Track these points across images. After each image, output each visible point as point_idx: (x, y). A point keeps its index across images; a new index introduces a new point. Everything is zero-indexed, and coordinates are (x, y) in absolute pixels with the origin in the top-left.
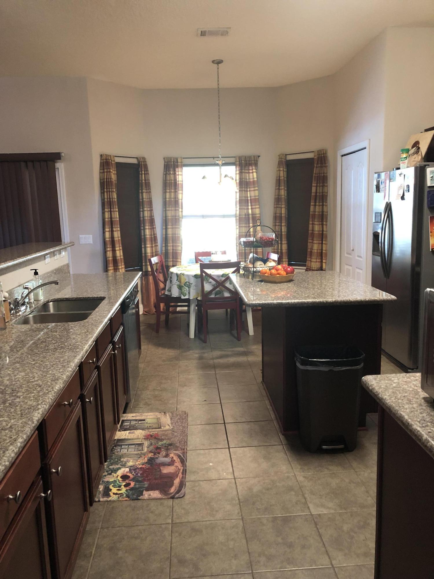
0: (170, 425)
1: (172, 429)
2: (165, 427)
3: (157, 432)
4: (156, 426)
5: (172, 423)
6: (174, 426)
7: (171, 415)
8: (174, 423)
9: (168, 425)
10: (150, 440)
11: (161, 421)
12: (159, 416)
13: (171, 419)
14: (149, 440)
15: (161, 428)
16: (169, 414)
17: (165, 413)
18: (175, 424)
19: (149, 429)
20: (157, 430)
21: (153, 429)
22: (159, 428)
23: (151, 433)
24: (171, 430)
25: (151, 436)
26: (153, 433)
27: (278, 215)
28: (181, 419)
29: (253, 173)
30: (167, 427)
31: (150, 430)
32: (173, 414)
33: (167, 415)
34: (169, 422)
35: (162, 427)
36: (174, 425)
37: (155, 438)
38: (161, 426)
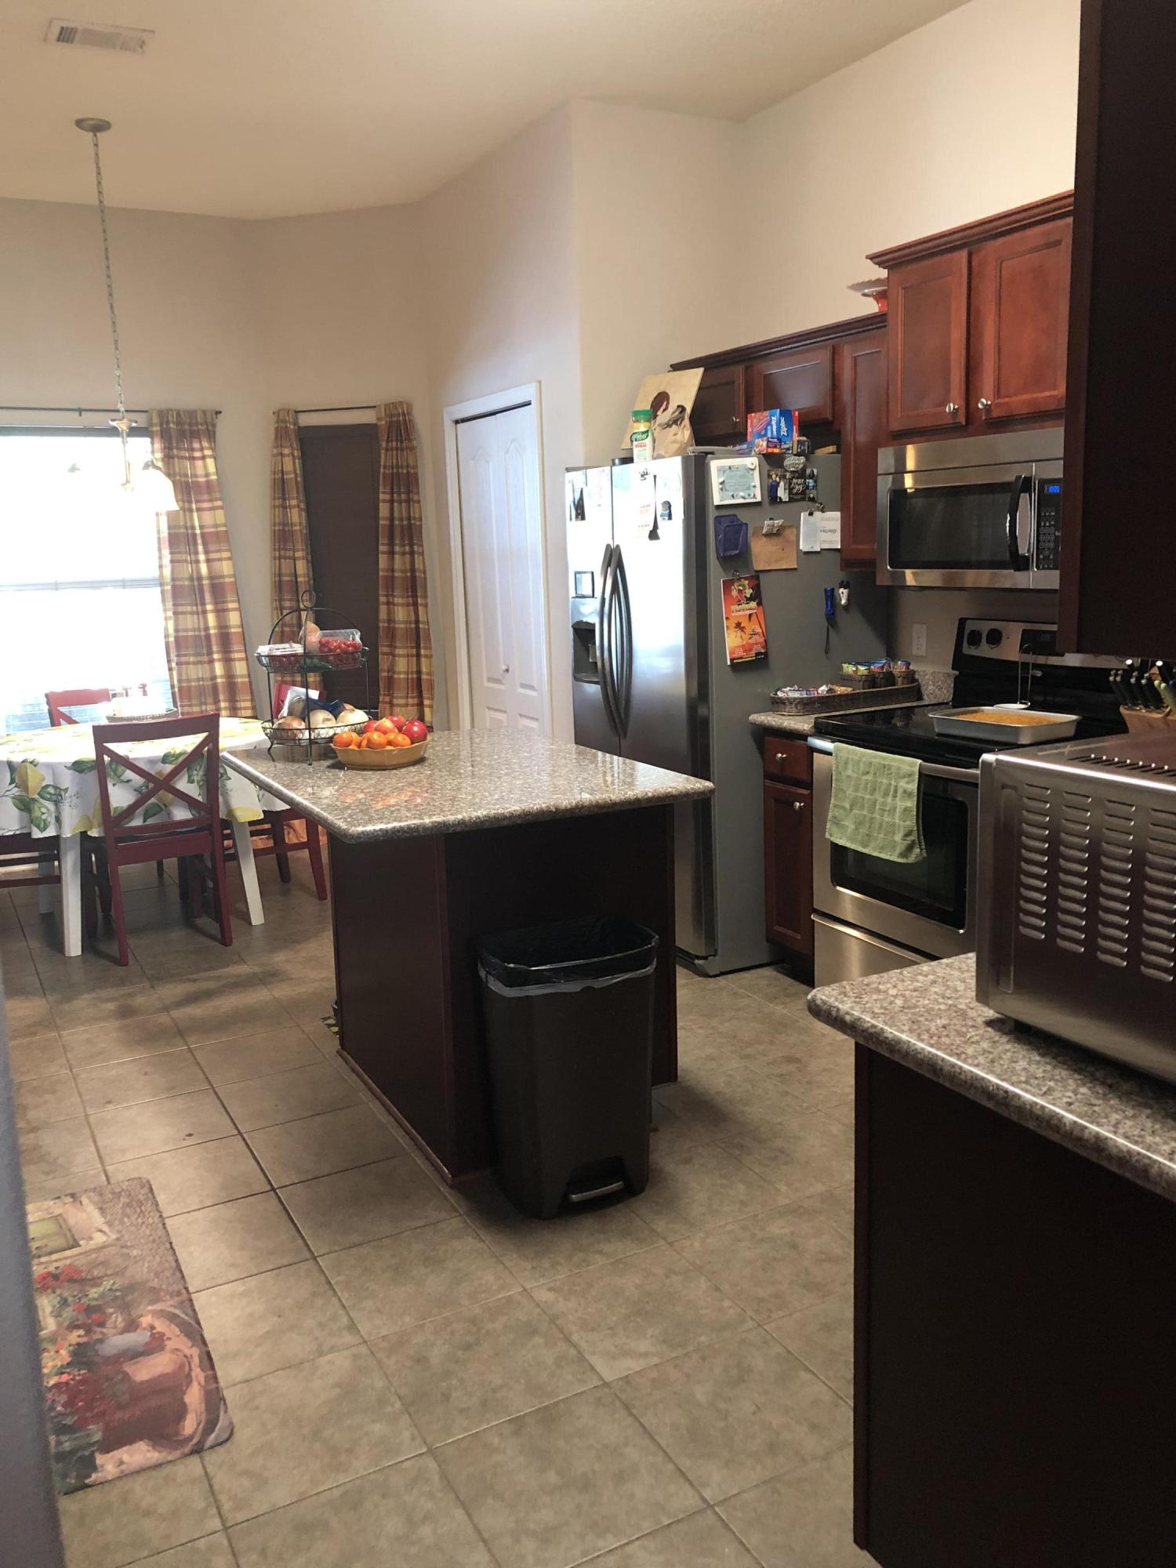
0: (106, 1228)
1: (118, 1239)
2: (91, 1238)
3: (68, 1262)
4: (60, 1242)
5: (110, 1224)
6: (119, 1232)
7: (96, 1198)
8: (117, 1222)
9: (101, 1231)
10: (54, 1292)
11: (72, 1221)
12: (57, 1211)
13: (102, 1210)
14: (49, 1291)
15: (80, 1246)
16: (89, 1197)
17: (73, 1195)
18: (122, 1223)
19: (39, 1257)
20: (68, 1253)
21: (51, 1253)
22: (72, 1247)
23: (51, 1269)
24: (112, 1245)
25: (55, 1277)
26: (57, 1268)
27: (288, 578)
28: (134, 1204)
29: (203, 458)
30: (99, 1239)
31: (43, 1259)
32: (101, 1195)
33: (85, 1200)
34: (99, 1220)
35: (81, 1243)
36: (120, 1228)
37: (71, 1280)
38: (75, 1240)
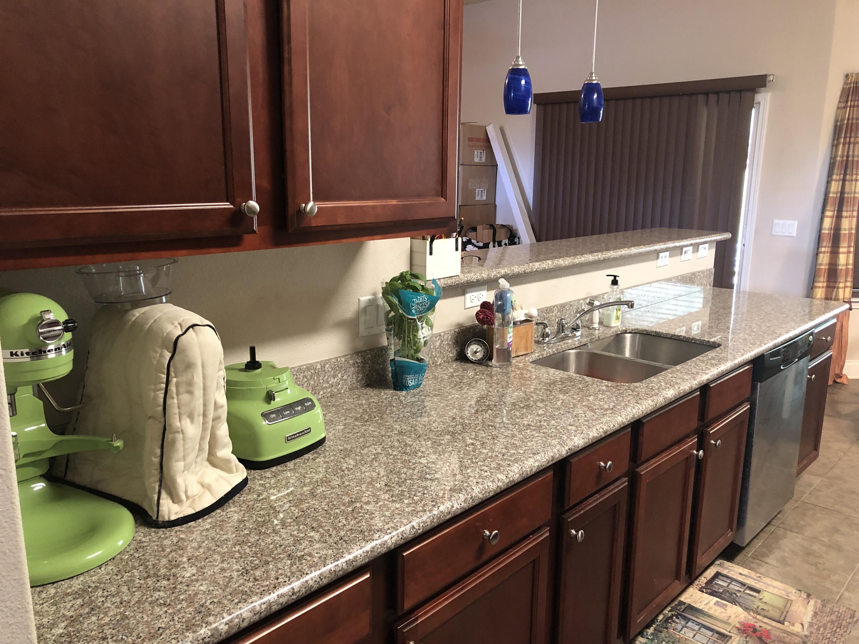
0: (806, 626)
1: (806, 636)
2: (793, 625)
3: (769, 628)
4: (775, 614)
5: (811, 625)
6: (811, 633)
7: (819, 606)
8: (816, 627)
9: (802, 625)
10: (746, 638)
11: (794, 608)
12: (792, 597)
13: (815, 614)
14: (745, 635)
15: (783, 624)
16: (816, 602)
17: (809, 595)
18: (818, 629)
19: (759, 614)
20: (774, 623)
21: (765, 617)
22: (779, 622)
23: (757, 625)
24: (801, 638)
25: (755, 630)
26: (761, 627)
28: (836, 624)
30: (797, 628)
31: (759, 617)
32: (824, 606)
33: (812, 602)
34: (807, 618)
35: (786, 623)
36: (814, 631)
37: (760, 638)
38: (784, 620)
